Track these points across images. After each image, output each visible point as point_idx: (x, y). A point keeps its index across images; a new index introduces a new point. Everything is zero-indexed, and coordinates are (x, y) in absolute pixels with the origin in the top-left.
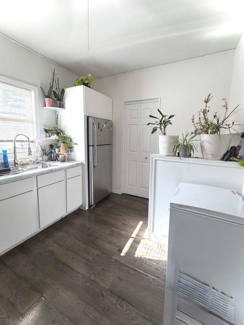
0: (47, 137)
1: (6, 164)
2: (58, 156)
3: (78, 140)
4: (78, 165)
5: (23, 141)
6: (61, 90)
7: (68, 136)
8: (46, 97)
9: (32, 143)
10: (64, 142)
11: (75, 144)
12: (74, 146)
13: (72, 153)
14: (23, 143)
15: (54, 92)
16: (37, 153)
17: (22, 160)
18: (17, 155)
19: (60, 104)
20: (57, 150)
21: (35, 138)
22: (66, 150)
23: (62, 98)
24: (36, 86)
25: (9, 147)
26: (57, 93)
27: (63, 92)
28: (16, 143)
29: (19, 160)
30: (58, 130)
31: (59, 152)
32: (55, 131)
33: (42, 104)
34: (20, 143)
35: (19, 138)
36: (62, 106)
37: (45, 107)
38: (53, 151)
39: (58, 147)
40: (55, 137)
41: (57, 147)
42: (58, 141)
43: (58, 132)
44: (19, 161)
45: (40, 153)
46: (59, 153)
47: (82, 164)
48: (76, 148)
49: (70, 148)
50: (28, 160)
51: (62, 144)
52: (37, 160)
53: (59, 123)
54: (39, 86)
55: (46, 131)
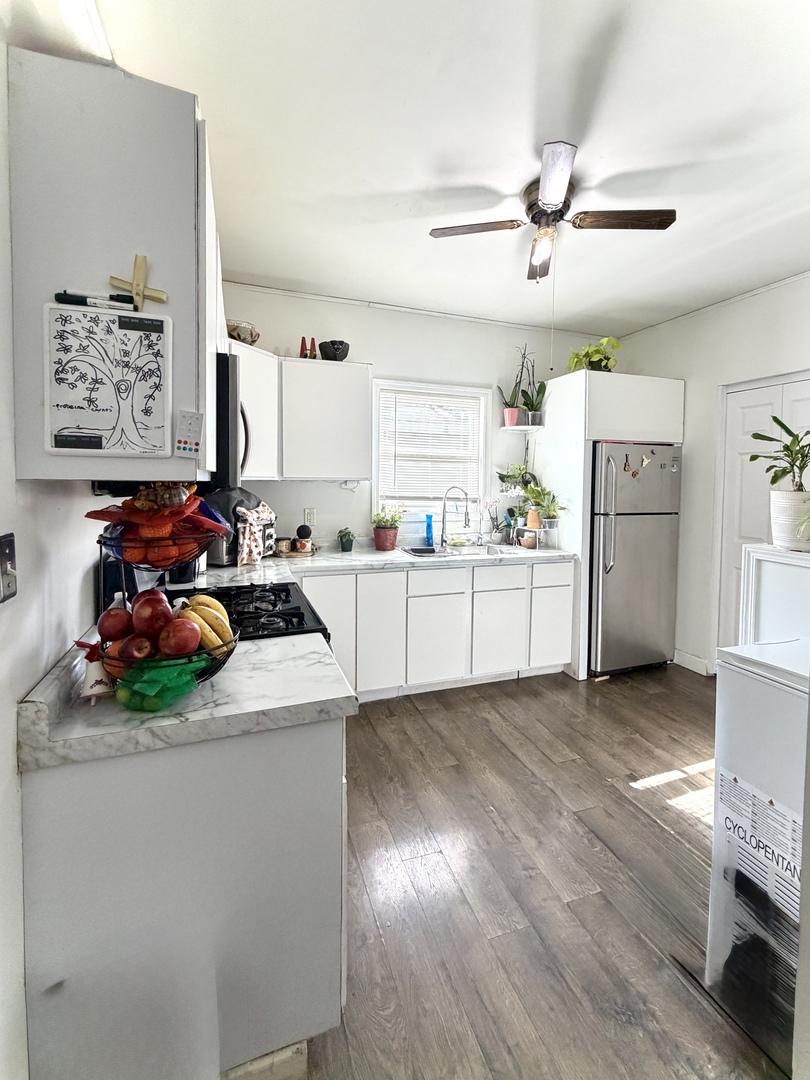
0: (502, 491)
1: (429, 540)
2: (520, 533)
3: (569, 500)
4: (563, 559)
5: (458, 499)
6: (537, 385)
7: (548, 490)
8: (507, 405)
9: (475, 504)
10: (538, 504)
11: (562, 508)
12: (560, 513)
13: (554, 531)
14: (459, 503)
15: (523, 391)
16: (481, 525)
17: (455, 537)
18: (447, 524)
19: (534, 416)
20: (521, 521)
21: (481, 493)
22: (541, 522)
23: (540, 403)
24: (489, 387)
25: (435, 509)
26: (530, 393)
27: (542, 389)
28: (448, 503)
29: (450, 537)
30: (528, 476)
31: (526, 525)
32: (520, 479)
33: (499, 422)
34: (453, 503)
35: (453, 493)
36: (538, 421)
37: (503, 428)
38: (512, 522)
39: (524, 514)
40: (519, 491)
41: (521, 515)
42: (526, 500)
43: (527, 480)
44: (448, 538)
45: (487, 525)
46: (525, 528)
47: (574, 558)
48: (563, 518)
49: (549, 517)
50: (464, 537)
51: (533, 508)
52: (480, 538)
53: (530, 459)
54: (495, 387)
55: (502, 478)
